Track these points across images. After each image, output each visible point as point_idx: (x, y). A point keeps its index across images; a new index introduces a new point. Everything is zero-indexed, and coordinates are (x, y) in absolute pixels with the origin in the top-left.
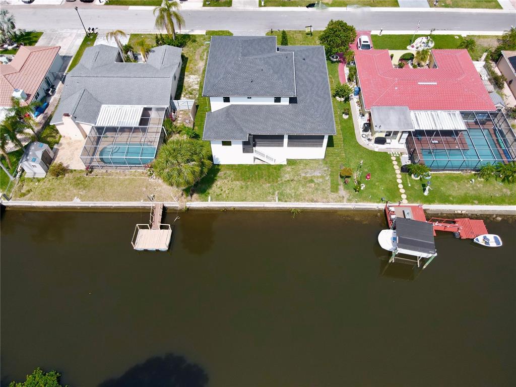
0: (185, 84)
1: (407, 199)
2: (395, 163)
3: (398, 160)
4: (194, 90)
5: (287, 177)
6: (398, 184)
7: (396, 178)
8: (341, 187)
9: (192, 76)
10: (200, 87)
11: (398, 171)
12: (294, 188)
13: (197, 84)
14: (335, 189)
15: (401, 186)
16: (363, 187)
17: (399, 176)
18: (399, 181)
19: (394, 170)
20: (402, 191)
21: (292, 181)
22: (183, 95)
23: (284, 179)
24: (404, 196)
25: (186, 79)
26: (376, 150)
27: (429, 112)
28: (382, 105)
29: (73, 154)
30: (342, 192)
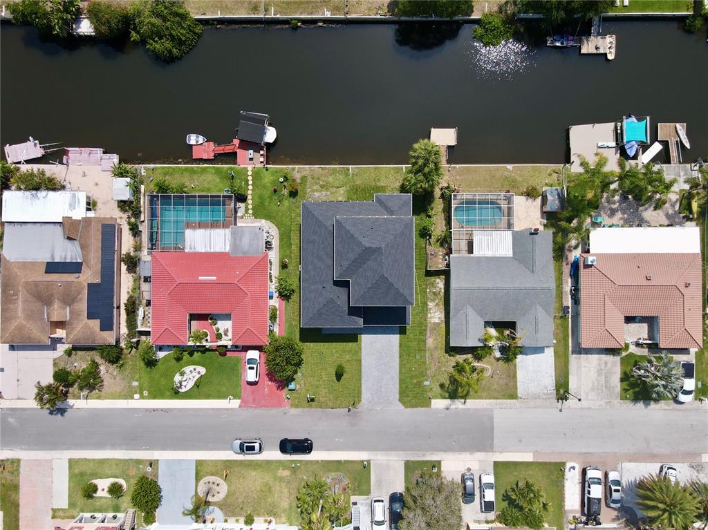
0: (442, 307)
1: (248, 171)
2: (250, 207)
3: (247, 209)
4: (433, 300)
5: (342, 191)
6: (252, 185)
7: (253, 190)
8: (298, 181)
9: (437, 321)
10: (427, 305)
11: (249, 197)
12: (336, 180)
13: (430, 309)
14: (304, 179)
15: (250, 182)
16: (281, 180)
17: (250, 192)
18: (250, 187)
19: (252, 199)
20: (250, 178)
21: (338, 187)
22: (443, 291)
23: (344, 188)
24: (250, 173)
25: (443, 316)
26: (263, 221)
27: (212, 251)
28: (253, 257)
29: (527, 213)
30: (298, 176)
